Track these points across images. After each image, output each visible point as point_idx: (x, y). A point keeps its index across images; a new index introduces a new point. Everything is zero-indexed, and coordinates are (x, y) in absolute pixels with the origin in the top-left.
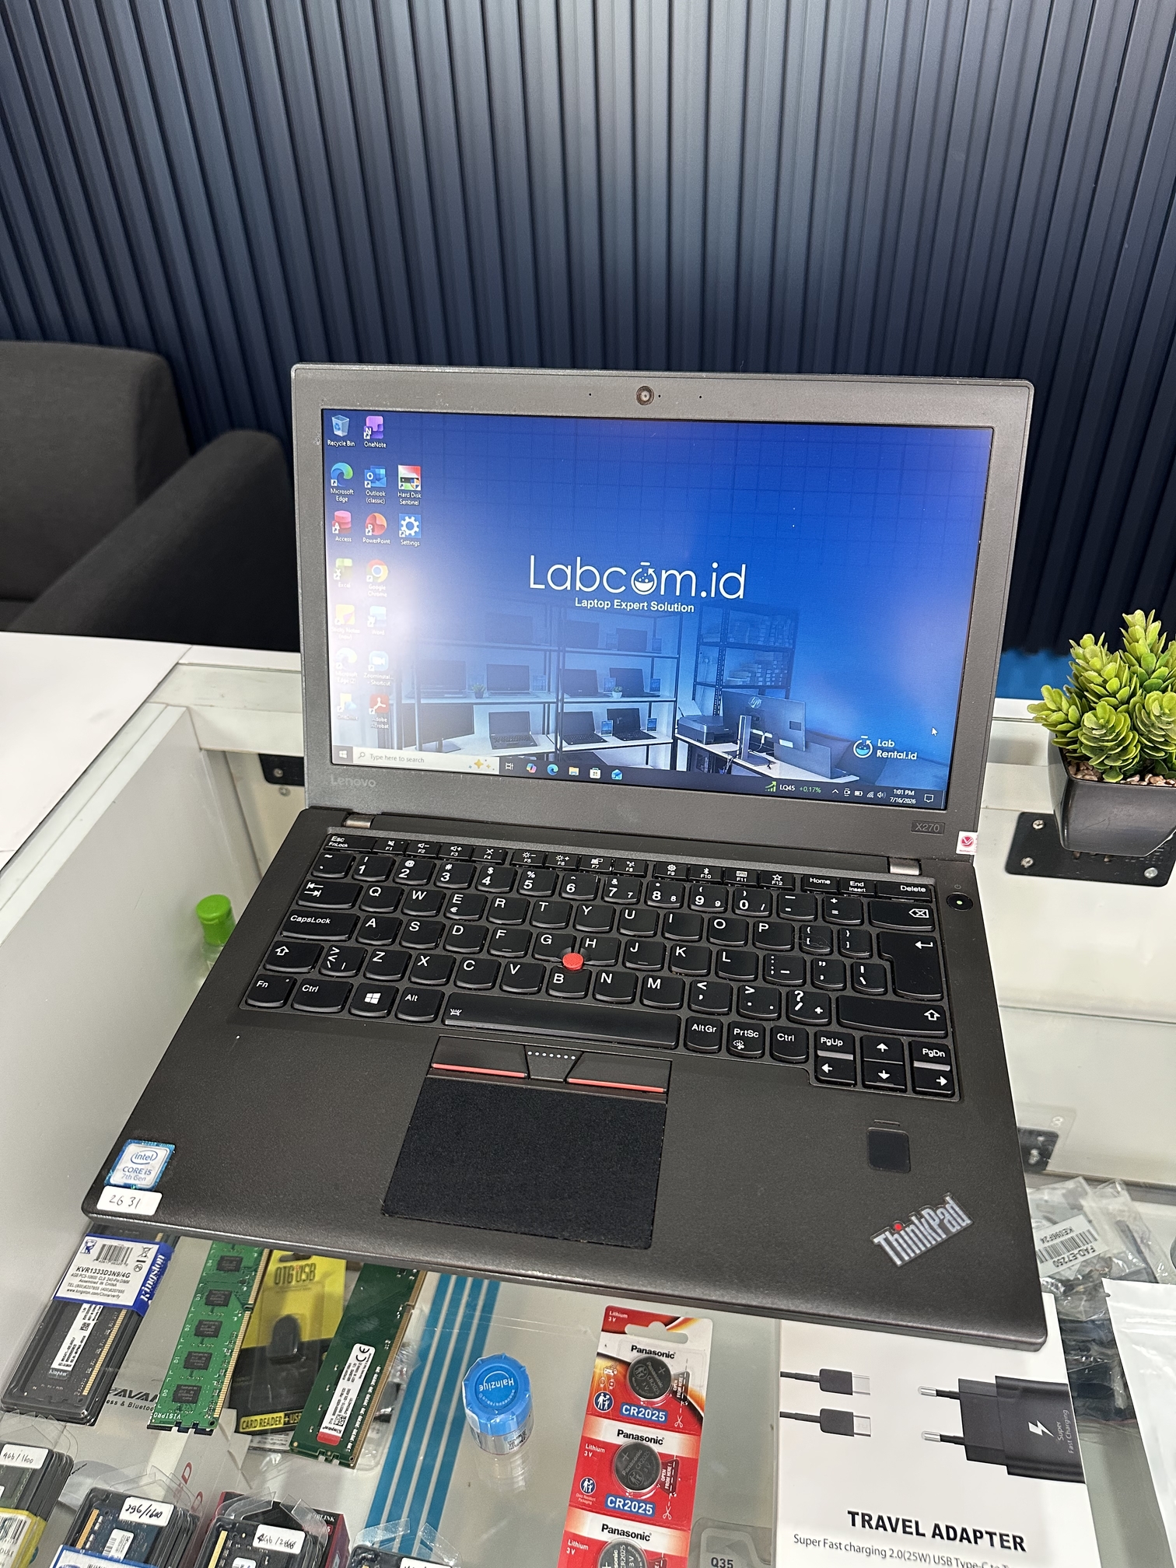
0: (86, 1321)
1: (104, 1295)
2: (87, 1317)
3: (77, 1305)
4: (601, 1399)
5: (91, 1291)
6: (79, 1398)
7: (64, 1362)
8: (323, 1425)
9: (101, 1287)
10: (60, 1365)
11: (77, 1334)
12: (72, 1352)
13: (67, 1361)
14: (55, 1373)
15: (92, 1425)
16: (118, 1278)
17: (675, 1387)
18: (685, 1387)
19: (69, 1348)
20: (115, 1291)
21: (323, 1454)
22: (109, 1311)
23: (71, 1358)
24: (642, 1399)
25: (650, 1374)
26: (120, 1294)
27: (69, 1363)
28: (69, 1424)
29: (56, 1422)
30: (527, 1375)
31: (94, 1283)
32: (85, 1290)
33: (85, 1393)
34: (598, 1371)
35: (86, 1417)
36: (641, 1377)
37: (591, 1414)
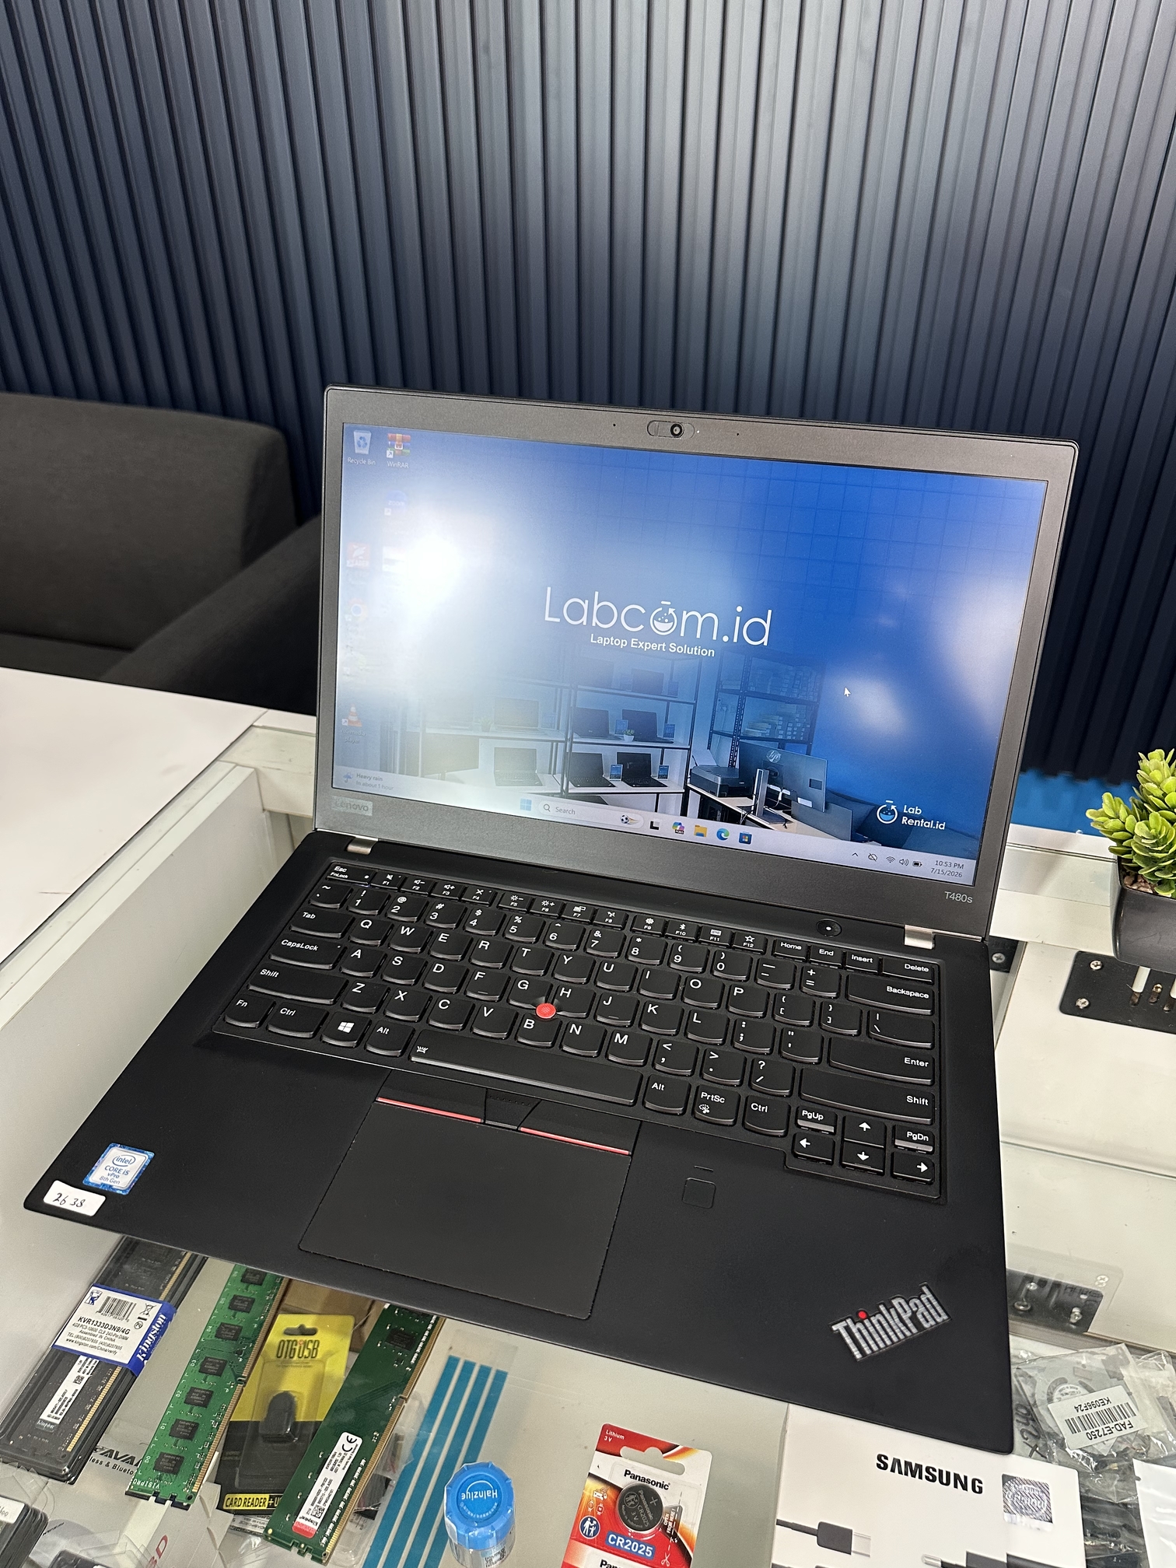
0: (81, 1374)
1: (101, 1349)
2: (82, 1370)
3: (74, 1356)
4: (588, 1524)
5: (90, 1343)
6: (62, 1454)
7: (53, 1414)
8: (300, 1515)
9: (100, 1340)
10: (49, 1416)
11: (69, 1387)
12: (62, 1404)
13: (56, 1413)
14: (43, 1424)
15: (72, 1483)
16: (118, 1333)
17: (666, 1521)
18: (677, 1523)
19: (60, 1400)
20: (112, 1346)
21: (298, 1545)
22: (104, 1367)
23: (61, 1411)
24: (630, 1530)
25: (641, 1502)
26: (117, 1350)
27: (58, 1416)
28: (50, 1480)
29: (36, 1476)
30: (512, 1488)
31: (94, 1335)
32: (84, 1341)
33: (69, 1449)
34: (587, 1493)
35: (67, 1474)
36: (632, 1505)
37: (576, 1540)
